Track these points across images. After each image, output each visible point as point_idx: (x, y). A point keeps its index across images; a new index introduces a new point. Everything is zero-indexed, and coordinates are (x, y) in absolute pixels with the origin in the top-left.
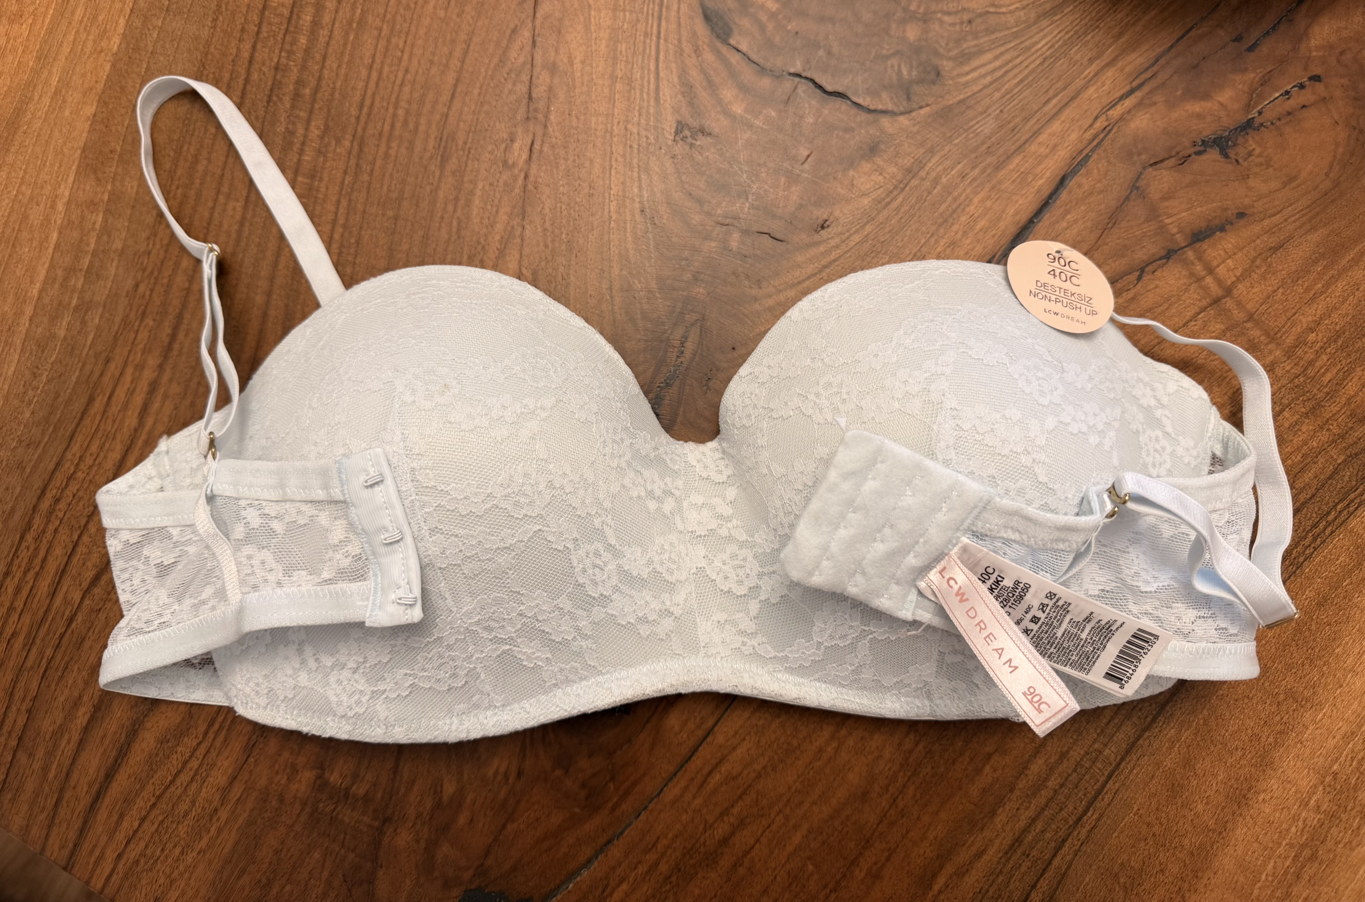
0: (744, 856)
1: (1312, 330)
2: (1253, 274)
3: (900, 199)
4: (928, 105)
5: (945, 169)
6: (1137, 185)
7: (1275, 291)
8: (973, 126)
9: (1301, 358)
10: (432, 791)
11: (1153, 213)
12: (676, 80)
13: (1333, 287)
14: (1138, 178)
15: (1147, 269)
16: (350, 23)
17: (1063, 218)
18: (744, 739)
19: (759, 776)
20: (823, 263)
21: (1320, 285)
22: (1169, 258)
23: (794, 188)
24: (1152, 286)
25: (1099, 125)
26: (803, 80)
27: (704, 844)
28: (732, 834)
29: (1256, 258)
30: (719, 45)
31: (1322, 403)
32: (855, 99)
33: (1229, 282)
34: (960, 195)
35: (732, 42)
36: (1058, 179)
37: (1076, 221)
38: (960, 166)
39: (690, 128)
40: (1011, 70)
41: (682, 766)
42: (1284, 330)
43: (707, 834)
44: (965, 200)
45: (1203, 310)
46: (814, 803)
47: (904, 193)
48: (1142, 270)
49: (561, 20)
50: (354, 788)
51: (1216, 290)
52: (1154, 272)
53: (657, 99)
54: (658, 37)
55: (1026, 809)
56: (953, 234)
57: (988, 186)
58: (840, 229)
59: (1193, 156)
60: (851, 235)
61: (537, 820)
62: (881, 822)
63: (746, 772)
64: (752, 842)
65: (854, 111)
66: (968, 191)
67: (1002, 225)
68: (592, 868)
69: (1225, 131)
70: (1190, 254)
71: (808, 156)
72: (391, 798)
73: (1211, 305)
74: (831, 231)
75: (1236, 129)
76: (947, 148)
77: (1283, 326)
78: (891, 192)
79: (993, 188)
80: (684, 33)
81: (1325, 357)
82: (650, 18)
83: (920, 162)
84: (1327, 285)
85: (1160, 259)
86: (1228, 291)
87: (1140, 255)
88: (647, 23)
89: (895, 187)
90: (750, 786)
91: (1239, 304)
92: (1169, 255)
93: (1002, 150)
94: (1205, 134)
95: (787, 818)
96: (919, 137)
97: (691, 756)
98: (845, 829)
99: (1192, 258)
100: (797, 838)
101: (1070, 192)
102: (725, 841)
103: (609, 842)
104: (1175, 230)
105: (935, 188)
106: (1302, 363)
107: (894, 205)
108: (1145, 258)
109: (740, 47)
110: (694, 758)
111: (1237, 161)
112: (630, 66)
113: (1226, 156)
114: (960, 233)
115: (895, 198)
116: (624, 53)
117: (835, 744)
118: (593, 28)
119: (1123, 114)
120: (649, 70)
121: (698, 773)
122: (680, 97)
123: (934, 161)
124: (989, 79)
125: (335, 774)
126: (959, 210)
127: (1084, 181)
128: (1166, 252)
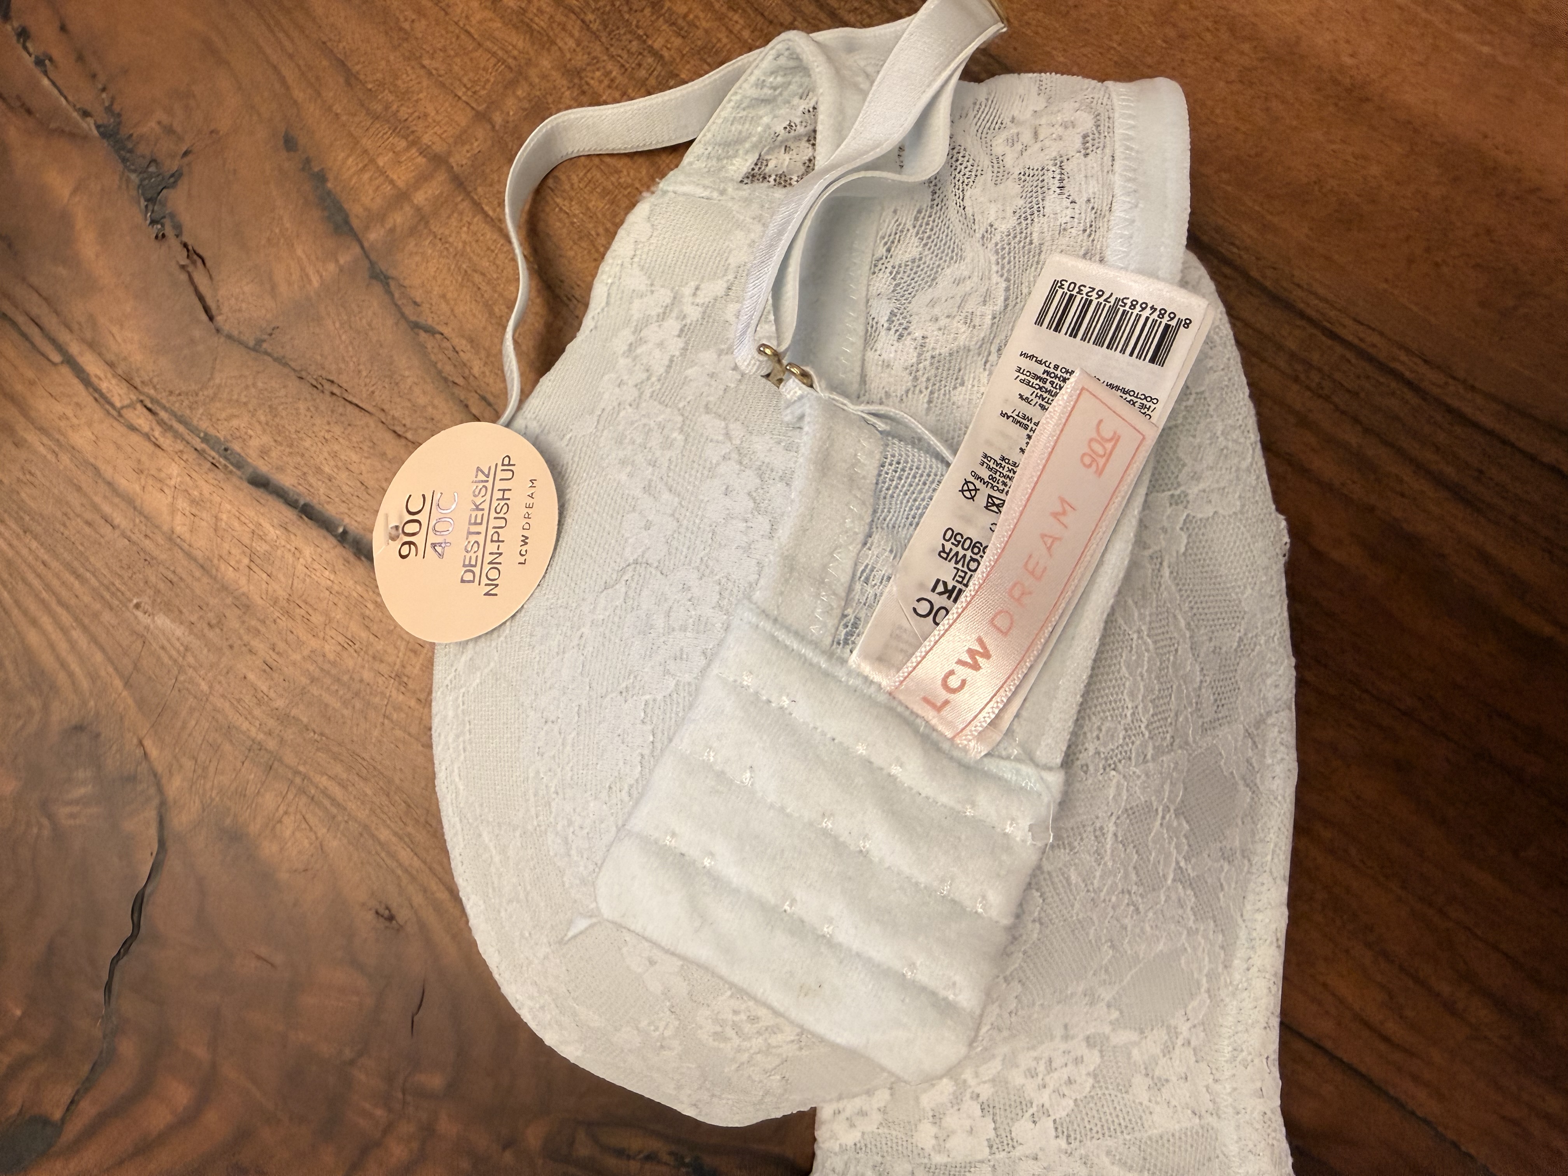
0: (1521, 967)
2: (401, 116)
3: (324, 781)
4: (141, 743)
5: (260, 703)
6: (252, 343)
7: (430, 74)
8: (172, 657)
9: (552, 18)
11: (304, 310)
14: (240, 343)
15: (413, 318)
17: (330, 478)
19: (1384, 954)
22: (387, 278)
24: (444, 306)
25: (142, 420)
26: (117, 978)
27: (1506, 1038)
28: (1485, 991)
29: (369, 112)
30: (66, 1139)
32: (143, 878)
33: (421, 160)
34: (305, 672)
35: (57, 1115)
36: (258, 493)
37: (334, 455)
38: (251, 676)
40: (55, 594)
42: (500, 53)
43: (1490, 1035)
44: (315, 662)
46: (1421, 853)
47: (312, 775)
48: (415, 325)
51: (439, 185)
52: (416, 304)
55: (1401, 481)
56: (380, 680)
57: (284, 622)
58: (391, 887)
59: (185, 239)
60: (400, 865)
62: (1443, 735)
63: (1378, 977)
64: (1495, 955)
65: (165, 878)
66: (296, 657)
69: (128, 180)
70: (374, 236)
71: (257, 957)
73: (467, 193)
74: (395, 901)
75: (124, 160)
76: (219, 703)
77: (494, 54)
78: (312, 799)
79: (288, 614)
83: (250, 749)
85: (389, 293)
86: (438, 161)
87: (387, 330)
89: (302, 791)
90: (1403, 969)
91: (461, 139)
92: (380, 276)
93: (212, 601)
94: (139, 219)
95: (1451, 899)
96: (203, 756)
98: (1462, 796)
99: (382, 232)
100: (1484, 879)
101: (279, 469)
102: (1499, 1003)
104: (332, 267)
105: (297, 719)
106: (559, 17)
107: (335, 790)
108: (390, 322)
109: (66, 1100)
111: (186, 154)
113: (177, 176)
114: (377, 665)
115: (324, 792)
119: (116, 375)
121: (1387, 1061)
123: (244, 725)
124: (76, 634)
126: (335, 671)
127: (255, 443)
128: (374, 282)
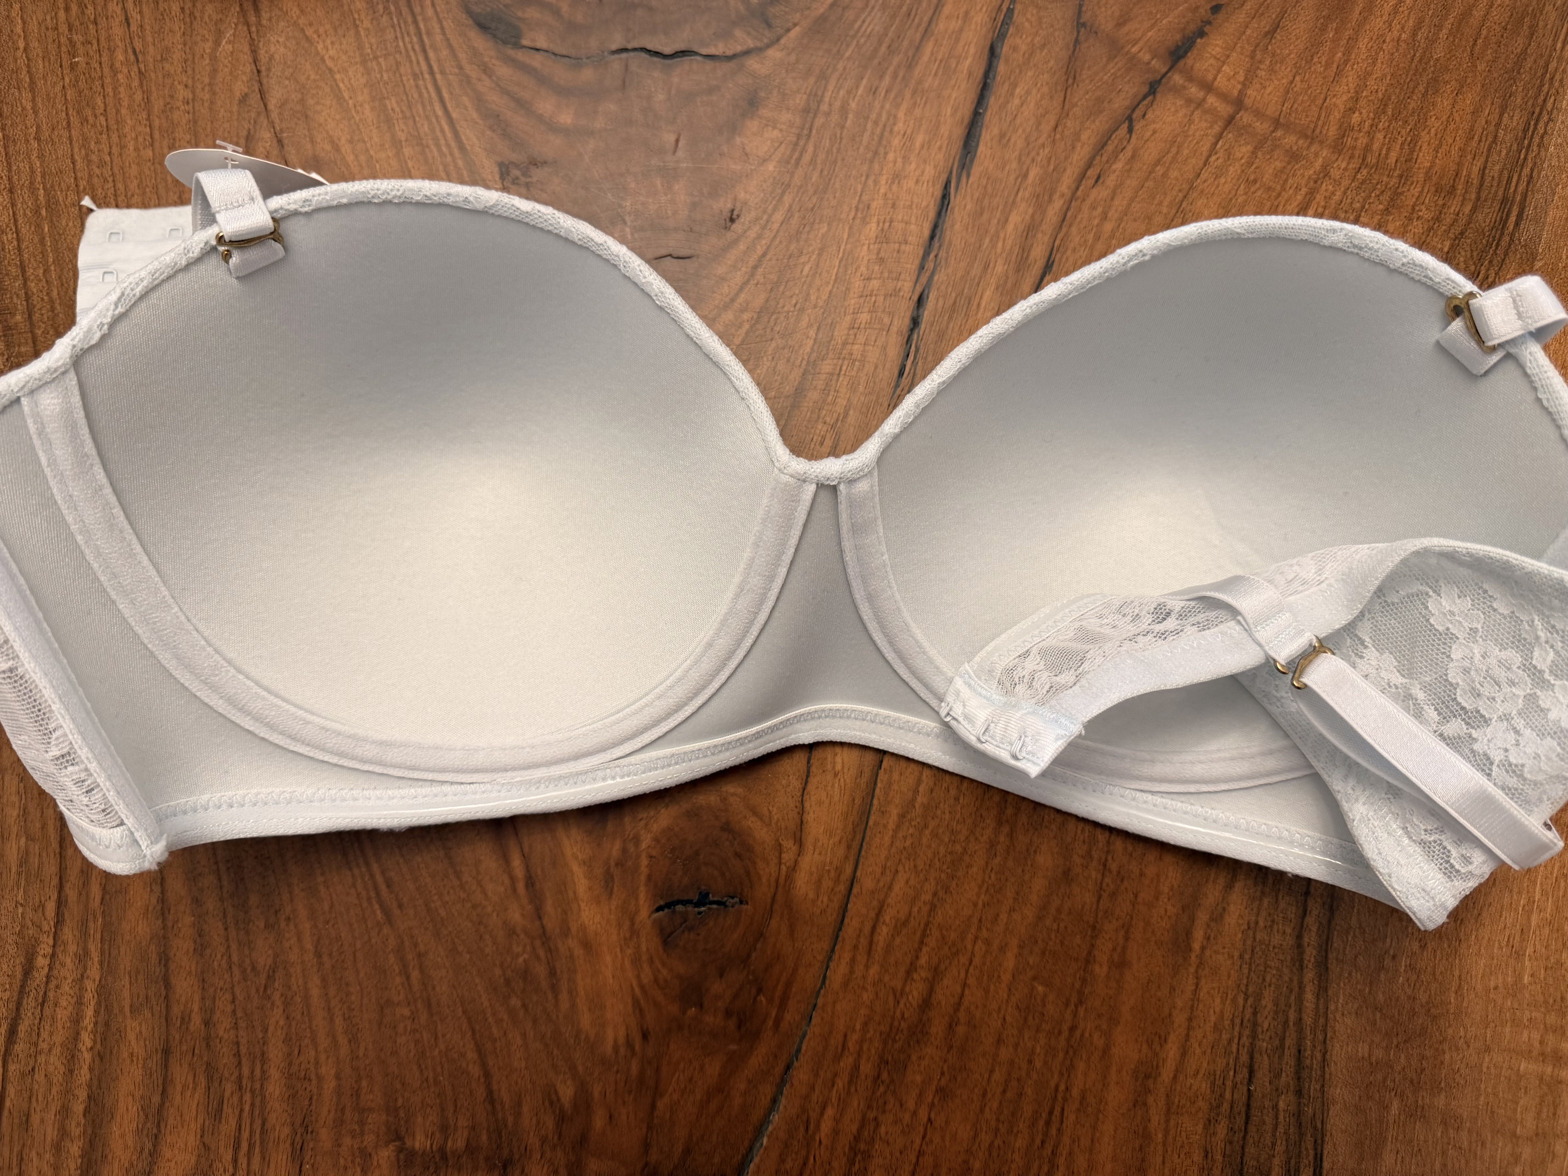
0: (957, 1010)
1: (1352, 110)
2: (1259, 72)
3: (810, 148)
4: (795, 25)
5: (849, 92)
6: (1082, 21)
7: (1292, 82)
8: (860, 27)
9: (1354, 148)
10: (547, 1103)
11: (1115, 47)
12: (475, 115)
13: (1356, 50)
14: (1080, 12)
15: (1134, 116)
16: (37, 212)
17: (1012, 95)
18: (897, 871)
19: (933, 908)
20: (751, 263)
21: (1340, 54)
22: (1154, 93)
23: (677, 187)
24: (1149, 134)
26: (632, 54)
27: (903, 1017)
28: (931, 991)
29: (1254, 51)
30: (511, 52)
31: (1400, 190)
32: (704, 51)
33: (1235, 93)
34: (879, 115)
35: (525, 42)
36: (987, 50)
37: (1028, 92)
38: (864, 82)
39: (517, 166)
41: (837, 937)
42: (1320, 123)
43: (902, 1005)
44: (888, 119)
45: (1219, 137)
46: (1012, 910)
47: (812, 140)
48: (1130, 119)
49: (302, 101)
50: (450, 1144)
51: (1224, 109)
52: (1144, 116)
53: (462, 148)
54: (432, 72)
56: (891, 165)
57: (908, 94)
58: (753, 214)
60: (770, 216)
61: (690, 1080)
62: (1100, 897)
63: (915, 909)
64: (959, 990)
65: (709, 65)
66: (887, 106)
67: (944, 130)
68: (781, 1107)
70: (1177, 78)
71: (677, 141)
72: (500, 1136)
73: (1225, 128)
74: (745, 219)
76: (840, 66)
77: (1318, 119)
78: (796, 144)
79: (914, 92)
80: (462, 56)
81: (1380, 136)
82: (412, 53)
83: (816, 95)
84: (1348, 52)
85: (1145, 97)
86: (1239, 103)
87: (1120, 103)
88: (411, 61)
89: (799, 137)
90: (927, 924)
91: (1258, 114)
92: (1153, 88)
93: (906, 43)
95: (988, 942)
96: (801, 66)
97: (842, 921)
98: (1062, 925)
99: (1181, 82)
100: (1010, 962)
101: (1007, 61)
102: (926, 1004)
103: (788, 1067)
104: (1147, 57)
105: (846, 118)
106: (1357, 153)
107: (807, 157)
108: (1127, 103)
109: (538, 45)
110: (846, 921)
112: (411, 122)
114: (899, 160)
115: (804, 150)
116: (397, 109)
117: (1006, 829)
118: (346, 95)
120: (437, 117)
121: (859, 936)
122: (489, 133)
123: (831, 87)
125: (418, 1138)
126: (886, 134)
127: (1018, 41)
128: (1148, 87)
